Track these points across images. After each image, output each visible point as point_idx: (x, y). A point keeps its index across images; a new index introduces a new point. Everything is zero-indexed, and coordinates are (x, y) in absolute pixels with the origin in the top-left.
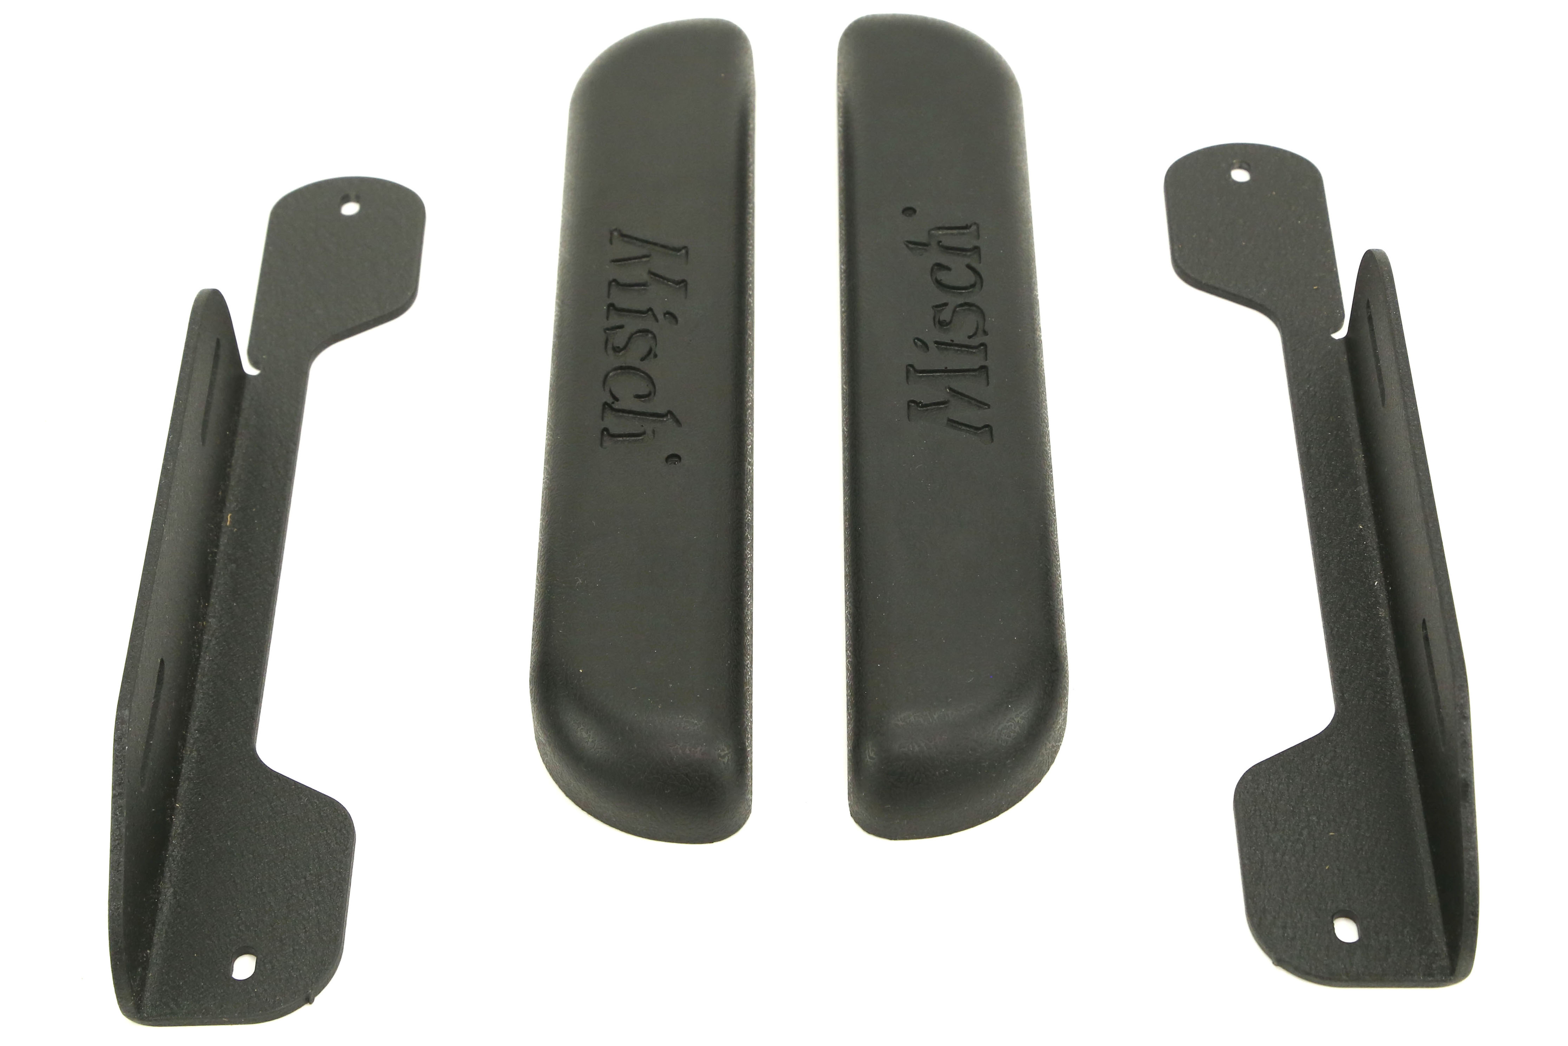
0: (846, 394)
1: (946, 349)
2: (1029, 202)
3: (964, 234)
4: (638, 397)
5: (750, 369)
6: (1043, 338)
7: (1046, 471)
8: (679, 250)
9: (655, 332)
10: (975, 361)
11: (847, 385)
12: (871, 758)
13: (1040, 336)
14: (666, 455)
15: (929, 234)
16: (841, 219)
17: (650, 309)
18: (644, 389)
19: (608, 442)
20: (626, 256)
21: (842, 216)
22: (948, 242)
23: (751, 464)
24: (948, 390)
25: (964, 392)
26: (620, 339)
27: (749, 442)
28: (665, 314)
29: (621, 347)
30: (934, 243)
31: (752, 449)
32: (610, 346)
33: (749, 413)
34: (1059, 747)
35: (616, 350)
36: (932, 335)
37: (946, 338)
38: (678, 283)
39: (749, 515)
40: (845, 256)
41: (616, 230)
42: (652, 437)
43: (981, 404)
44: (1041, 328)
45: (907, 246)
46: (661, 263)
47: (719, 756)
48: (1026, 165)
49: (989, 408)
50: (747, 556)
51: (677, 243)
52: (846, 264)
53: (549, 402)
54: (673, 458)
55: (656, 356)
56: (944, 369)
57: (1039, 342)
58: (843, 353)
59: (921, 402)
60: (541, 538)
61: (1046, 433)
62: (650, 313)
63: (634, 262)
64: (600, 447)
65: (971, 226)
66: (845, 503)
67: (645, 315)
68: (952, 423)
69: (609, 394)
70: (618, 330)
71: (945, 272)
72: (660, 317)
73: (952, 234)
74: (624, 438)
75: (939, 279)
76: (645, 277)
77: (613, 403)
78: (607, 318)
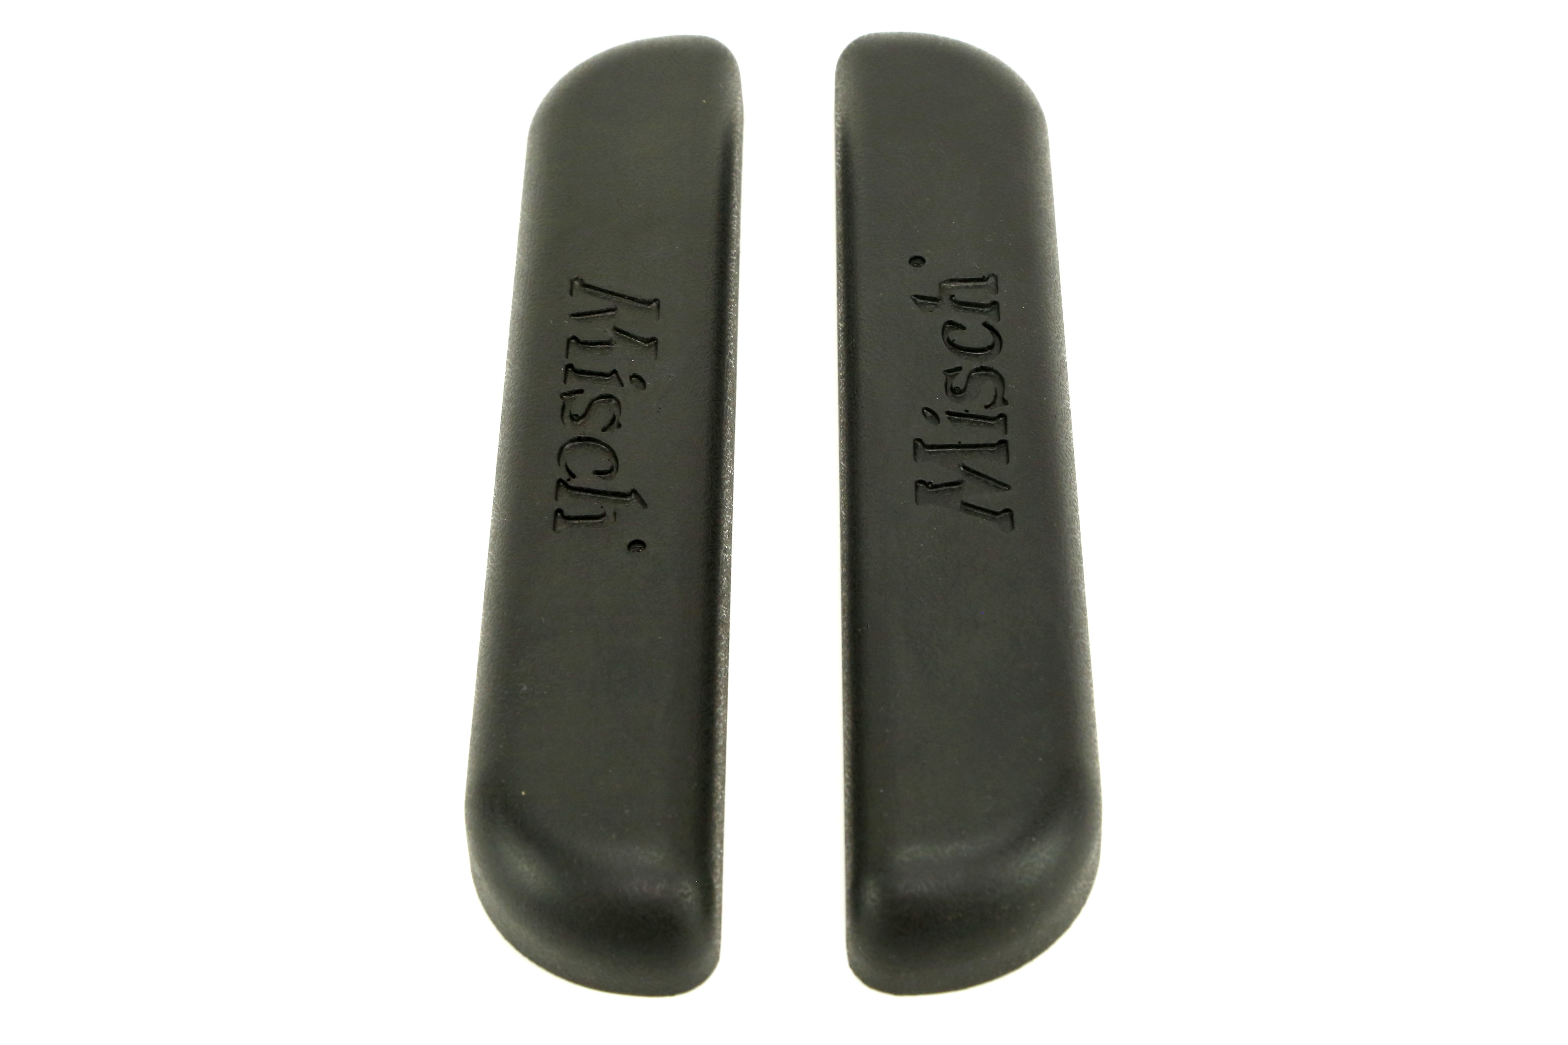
0: (844, 473)
1: (960, 421)
2: (1055, 249)
3: (980, 287)
4: (598, 473)
5: (729, 441)
6: (1072, 407)
7: (1076, 562)
8: (650, 303)
9: (620, 398)
10: (992, 435)
11: (845, 462)
12: (873, 900)
13: (1068, 405)
14: (629, 541)
15: (940, 287)
16: (838, 268)
17: (615, 372)
18: (605, 463)
19: (562, 526)
20: (588, 309)
21: (840, 265)
22: (961, 296)
23: (729, 552)
24: (962, 469)
25: (980, 471)
26: (578, 406)
27: (725, 525)
28: (631, 377)
29: (580, 415)
30: (946, 299)
31: (730, 534)
32: (567, 414)
33: (727, 493)
34: (1090, 886)
35: (574, 418)
36: (943, 404)
37: (959, 408)
38: (647, 341)
39: (724, 611)
40: (844, 313)
41: (577, 279)
42: (614, 519)
43: (1002, 485)
44: (1070, 395)
45: (915, 301)
46: (627, 317)
47: (682, 894)
48: (1052, 207)
49: (1009, 489)
50: (719, 659)
51: (647, 296)
52: (844, 321)
53: (496, 477)
54: (637, 544)
55: (619, 426)
56: (957, 443)
57: (1067, 413)
58: (841, 424)
59: (930, 483)
60: (483, 636)
61: (1075, 517)
62: (614, 375)
63: (598, 317)
64: (553, 532)
65: (988, 278)
66: (843, 600)
67: (609, 378)
68: (967, 506)
69: (565, 470)
70: (577, 395)
71: (959, 331)
72: (626, 380)
73: (967, 287)
74: (581, 521)
75: (951, 339)
76: (610, 334)
77: (569, 480)
78: (565, 381)
